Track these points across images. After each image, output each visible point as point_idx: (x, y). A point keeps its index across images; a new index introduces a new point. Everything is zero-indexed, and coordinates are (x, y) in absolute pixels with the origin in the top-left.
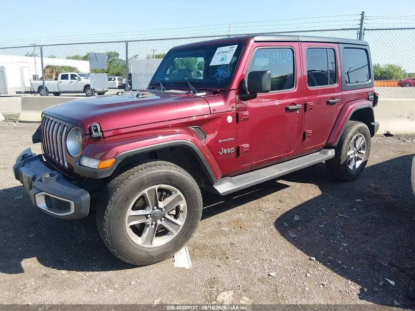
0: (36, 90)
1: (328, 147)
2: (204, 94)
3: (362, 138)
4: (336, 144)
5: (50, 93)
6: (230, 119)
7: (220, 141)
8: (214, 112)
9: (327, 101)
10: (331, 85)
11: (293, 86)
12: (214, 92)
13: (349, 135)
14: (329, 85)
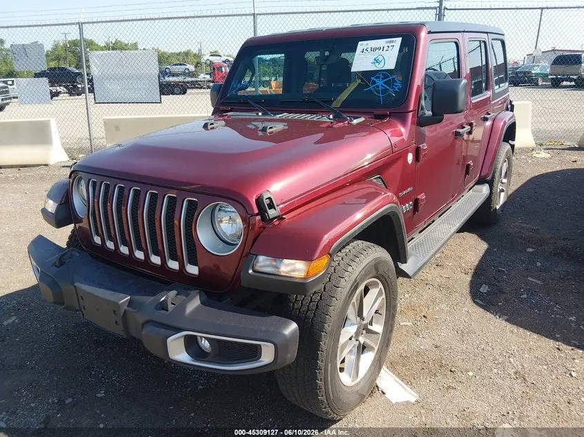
1: (481, 181)
2: (362, 119)
3: (506, 164)
4: (490, 177)
6: (410, 158)
7: (401, 194)
8: (396, 150)
12: (375, 115)
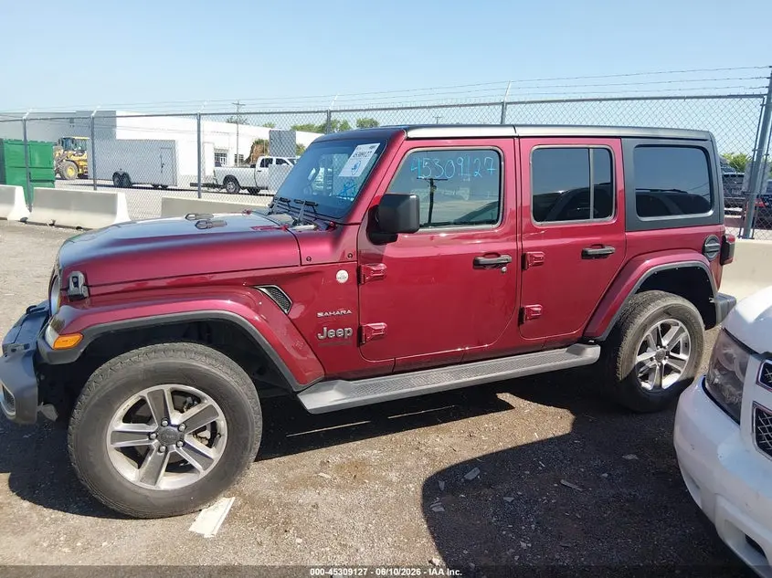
0: (221, 183)
1: (585, 340)
2: (312, 227)
3: (677, 328)
4: (603, 337)
5: (244, 188)
6: (342, 276)
7: (320, 314)
8: (308, 263)
9: (583, 251)
10: (595, 220)
11: (497, 221)
13: (640, 320)
14: (592, 219)
